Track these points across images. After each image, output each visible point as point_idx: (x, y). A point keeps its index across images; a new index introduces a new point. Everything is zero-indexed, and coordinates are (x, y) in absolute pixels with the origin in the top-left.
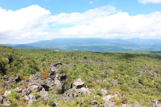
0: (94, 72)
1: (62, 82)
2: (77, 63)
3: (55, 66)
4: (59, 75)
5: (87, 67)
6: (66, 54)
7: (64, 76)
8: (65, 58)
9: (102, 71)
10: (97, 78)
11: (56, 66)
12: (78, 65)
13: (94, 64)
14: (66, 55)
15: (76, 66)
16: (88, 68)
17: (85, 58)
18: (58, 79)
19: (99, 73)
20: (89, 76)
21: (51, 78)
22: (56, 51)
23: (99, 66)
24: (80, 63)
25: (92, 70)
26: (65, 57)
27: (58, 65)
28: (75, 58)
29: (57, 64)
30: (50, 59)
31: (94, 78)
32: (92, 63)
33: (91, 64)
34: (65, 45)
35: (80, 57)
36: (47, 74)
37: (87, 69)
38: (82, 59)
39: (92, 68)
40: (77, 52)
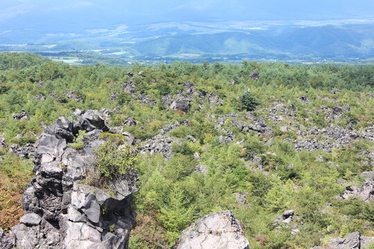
0: (307, 188)
1: (110, 235)
2: (199, 134)
3: (64, 136)
4: (92, 190)
5: (258, 157)
6: (127, 83)
7: (120, 198)
8: (125, 108)
9: (354, 184)
10: (323, 225)
11: (69, 140)
12: (203, 148)
13: (302, 140)
14: (127, 90)
15: (191, 153)
16: (264, 162)
17: (249, 105)
18: (86, 220)
19: (337, 197)
20: (276, 210)
21: (40, 213)
22: (67, 67)
23: (334, 155)
24: (216, 133)
25: (292, 176)
26: (121, 103)
27: (82, 133)
28: (185, 109)
29: (76, 124)
30: (30, 113)
31: (306, 226)
32: (289, 135)
33: (285, 142)
34: (121, 29)
35: (213, 100)
36: (12, 204)
37: (258, 172)
38: (225, 109)
39: (293, 163)
40: (194, 69)
